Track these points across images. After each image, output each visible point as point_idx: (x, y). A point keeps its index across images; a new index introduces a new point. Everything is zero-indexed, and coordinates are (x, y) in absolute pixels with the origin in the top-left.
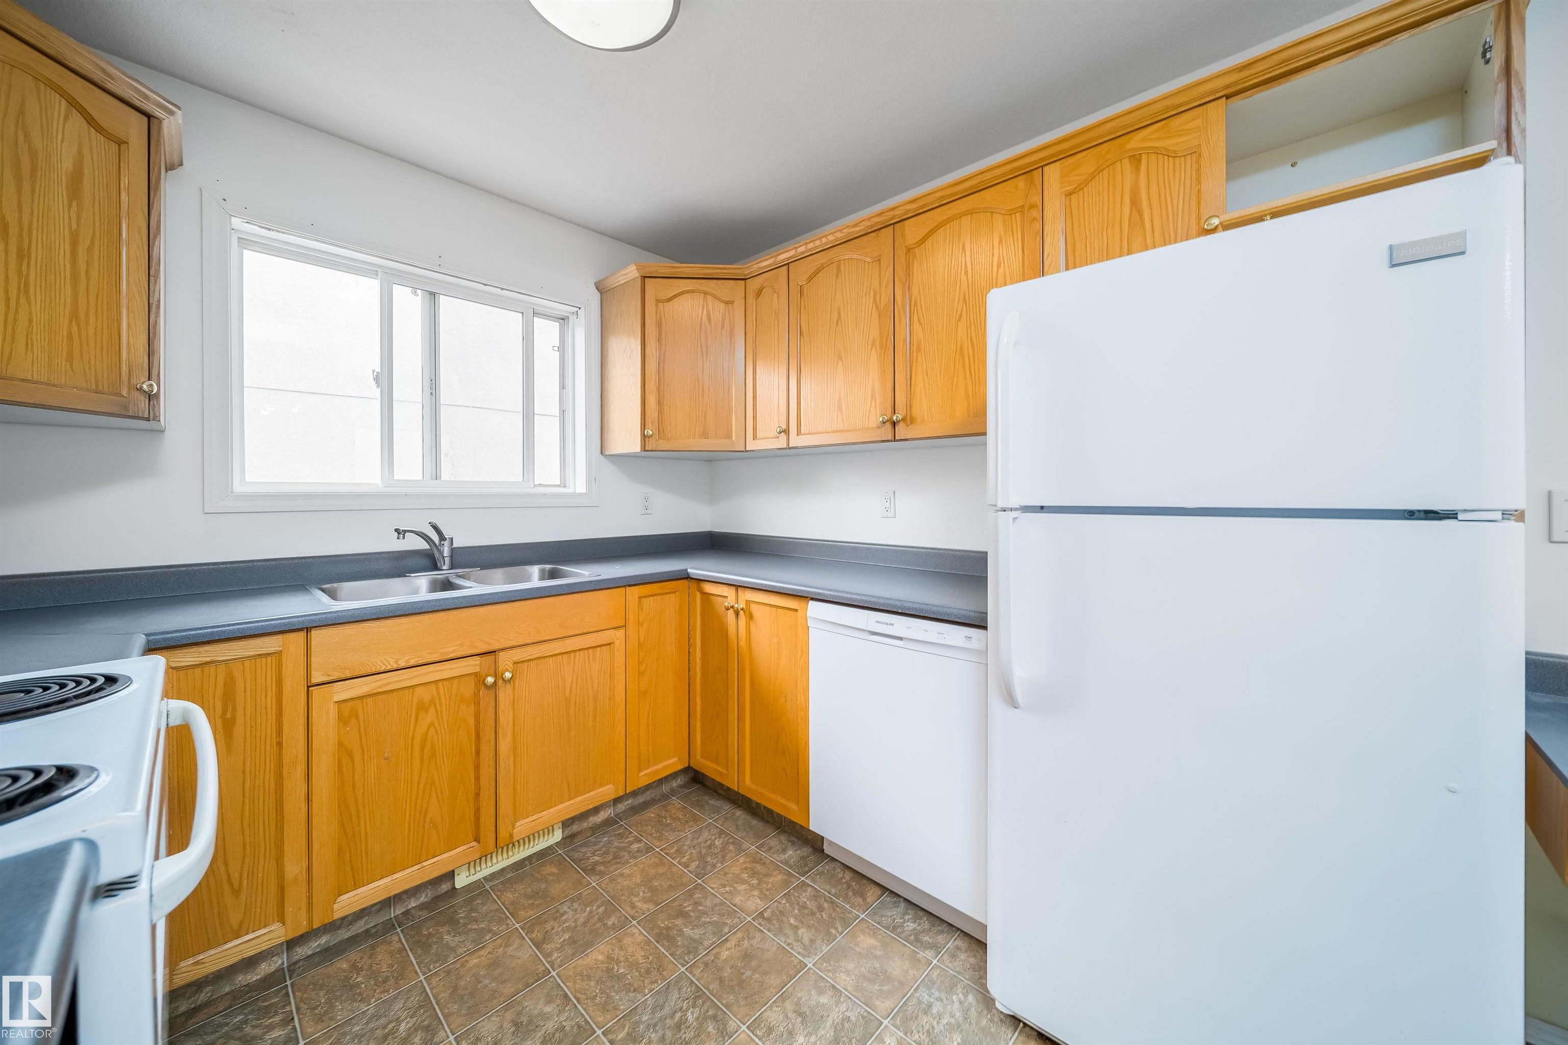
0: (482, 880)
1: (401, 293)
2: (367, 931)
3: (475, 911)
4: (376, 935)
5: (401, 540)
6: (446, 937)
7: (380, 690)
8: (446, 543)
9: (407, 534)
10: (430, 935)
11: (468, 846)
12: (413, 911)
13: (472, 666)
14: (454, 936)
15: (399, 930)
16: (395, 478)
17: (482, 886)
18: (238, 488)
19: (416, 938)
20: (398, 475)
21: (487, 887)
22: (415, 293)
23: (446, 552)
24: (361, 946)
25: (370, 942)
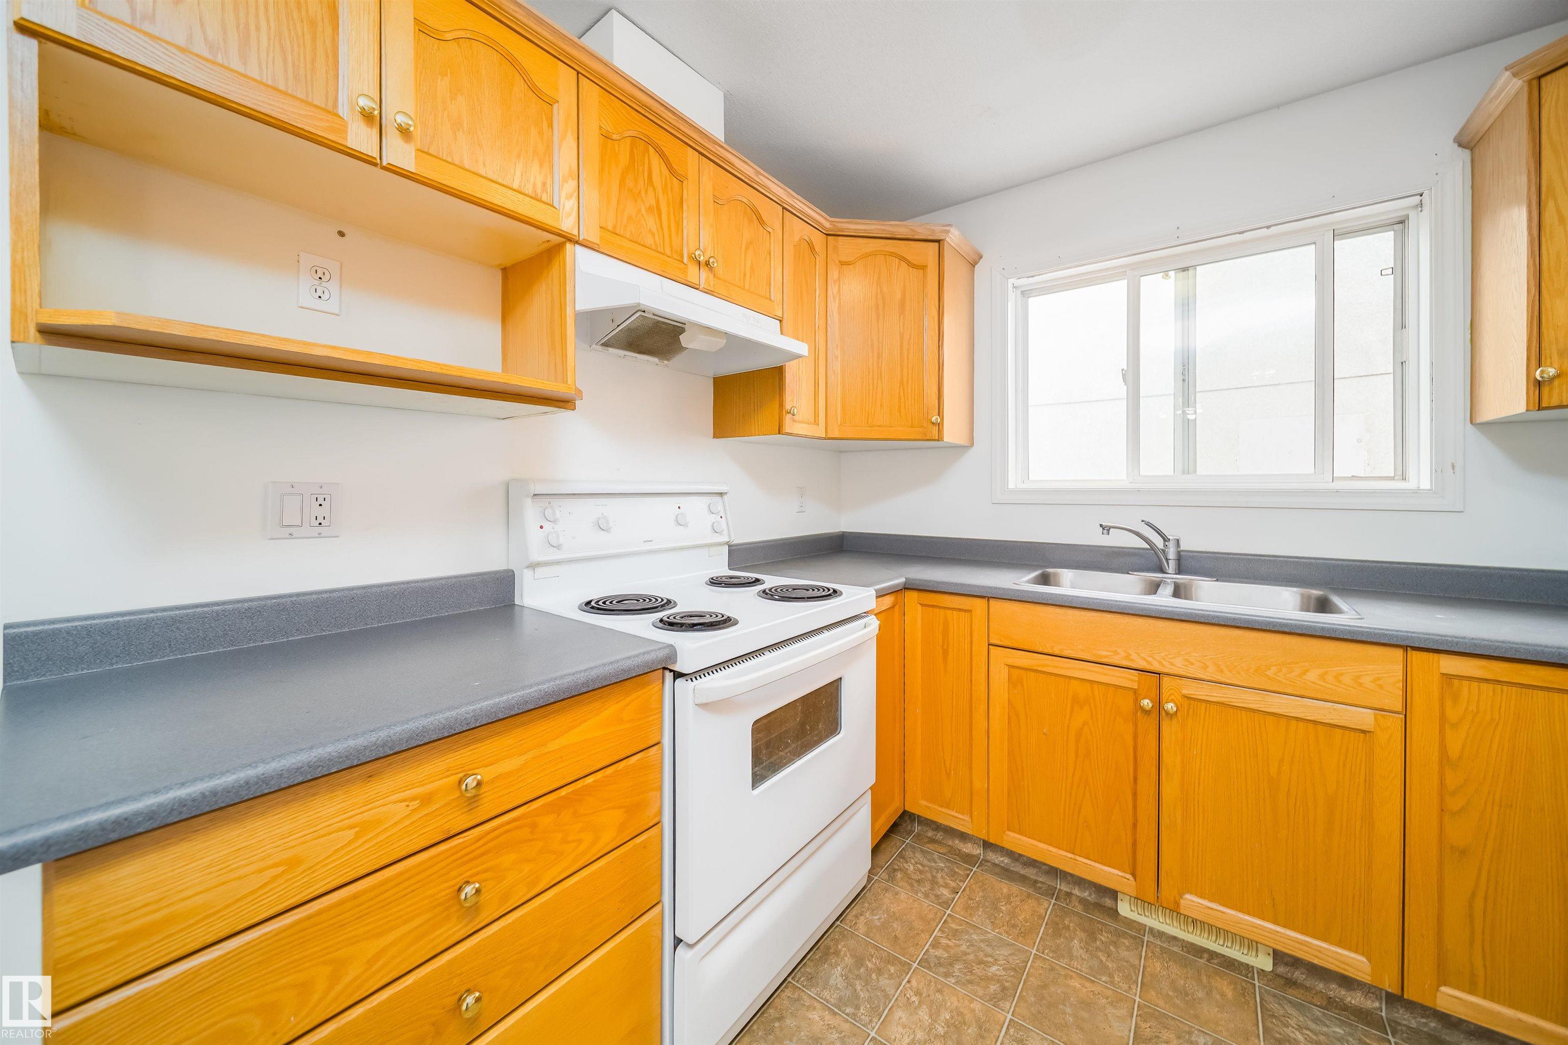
0: (1147, 929)
2: (1036, 882)
3: (1117, 947)
4: (1038, 890)
5: (1105, 536)
6: (1076, 941)
7: (1039, 669)
8: (1171, 545)
9: (1111, 530)
10: (1067, 928)
11: (1123, 874)
12: (1074, 898)
14: (1081, 948)
15: (1053, 901)
16: (1142, 473)
17: (1142, 932)
18: (1014, 484)
19: (1057, 919)
20: (1143, 470)
21: (1146, 939)
23: (1172, 555)
24: (1024, 887)
25: (1031, 891)
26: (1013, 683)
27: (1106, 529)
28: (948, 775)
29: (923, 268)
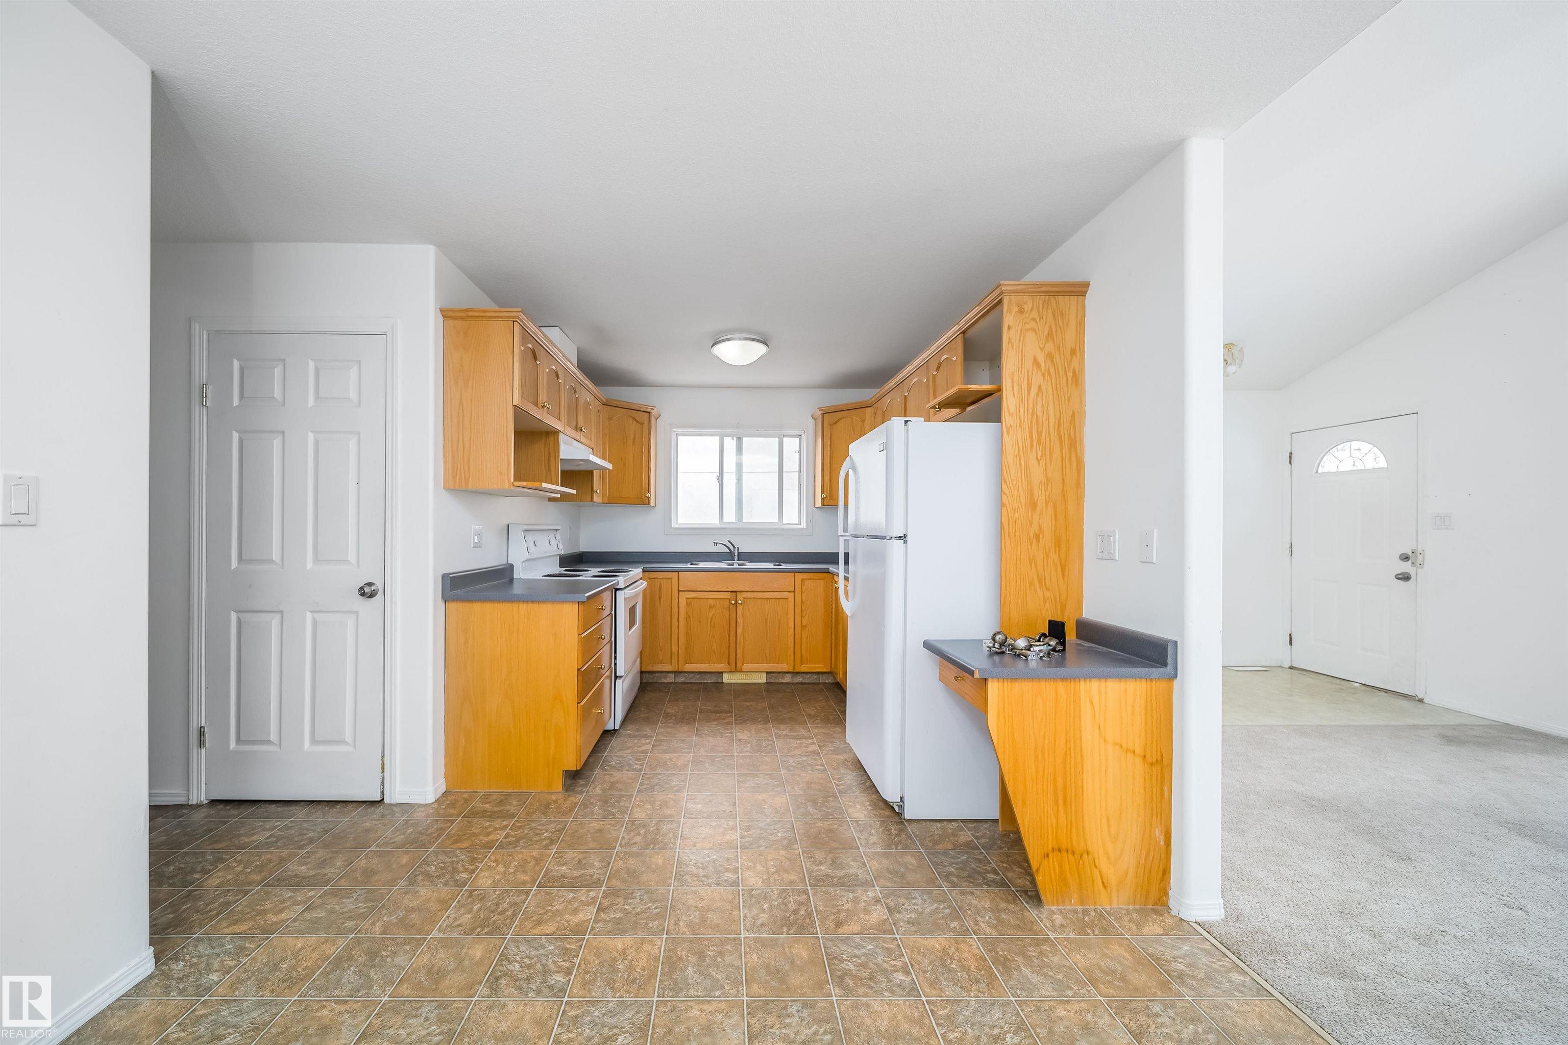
0: (733, 684)
1: (727, 440)
2: (695, 683)
7: (697, 597)
8: (736, 549)
9: (719, 544)
11: (725, 662)
12: (709, 683)
13: (727, 595)
16: (723, 521)
18: (674, 525)
20: (725, 520)
22: (733, 439)
23: (736, 553)
26: (688, 604)
27: (716, 544)
28: (661, 650)
29: (642, 424)
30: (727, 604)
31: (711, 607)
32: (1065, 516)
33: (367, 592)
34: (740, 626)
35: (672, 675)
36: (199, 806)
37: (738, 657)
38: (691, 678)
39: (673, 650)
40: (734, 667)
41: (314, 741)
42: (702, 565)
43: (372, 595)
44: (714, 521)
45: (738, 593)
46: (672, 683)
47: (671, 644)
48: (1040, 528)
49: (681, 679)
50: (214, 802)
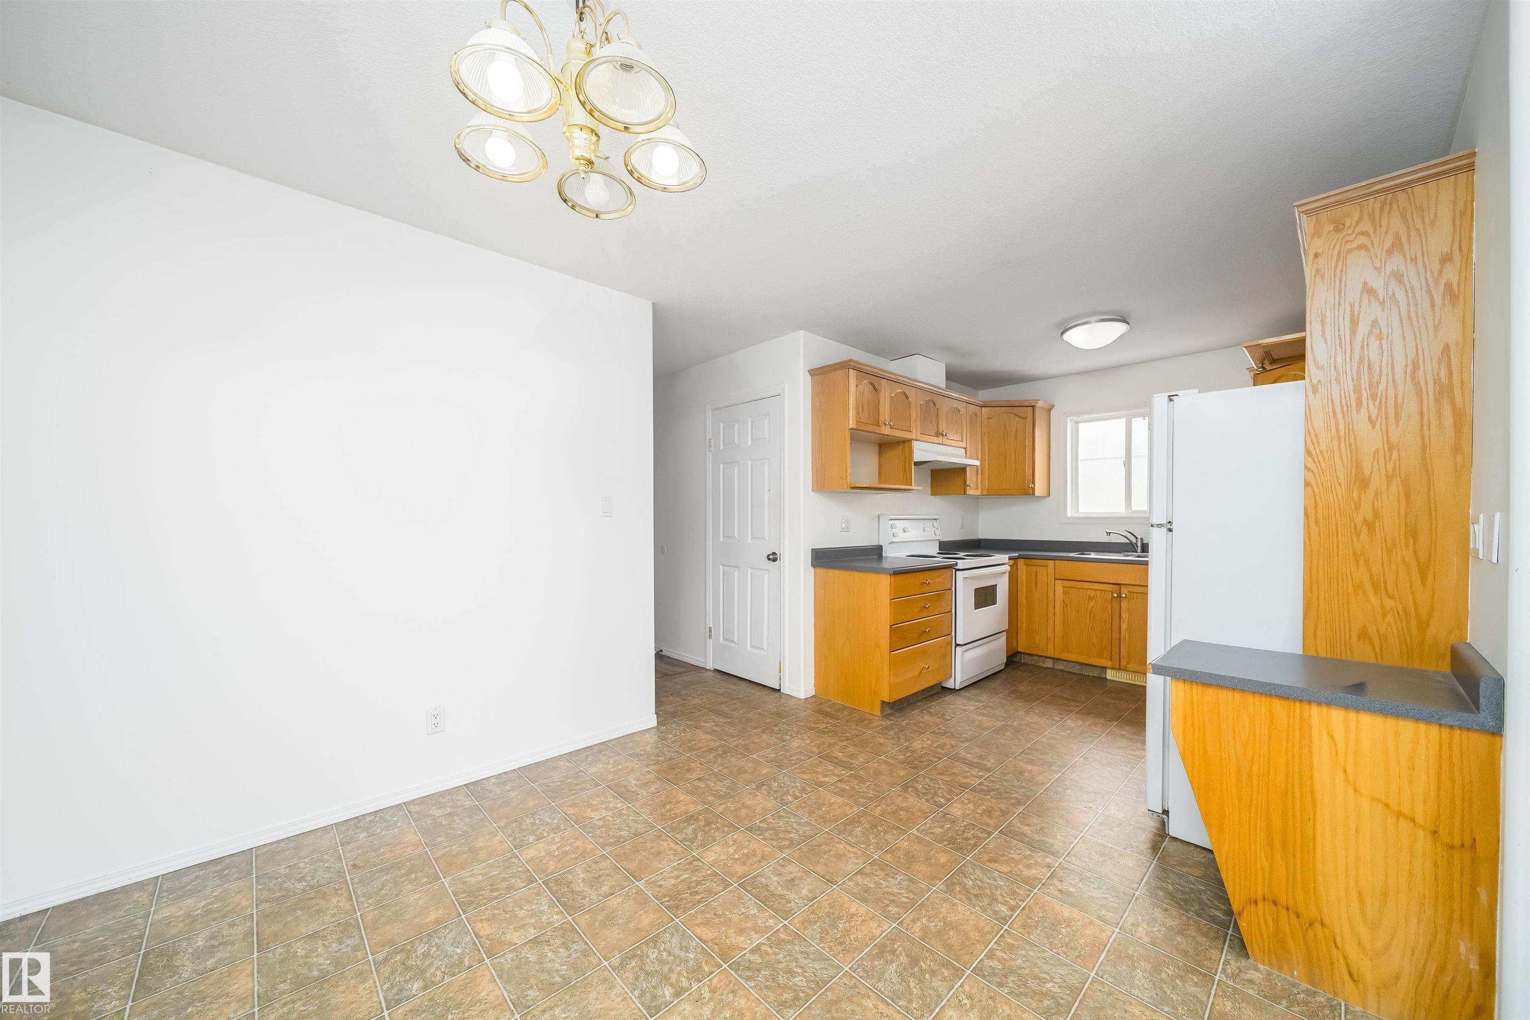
18: (1070, 514)
30: (1109, 596)
31: (1090, 598)
32: (1429, 495)
33: (773, 558)
34: (1124, 621)
35: (1051, 661)
36: (710, 670)
37: (1122, 654)
38: (1070, 667)
39: (1049, 637)
40: (1117, 662)
41: (752, 646)
42: (1093, 555)
43: (774, 560)
44: (1120, 509)
45: (1122, 586)
46: (1049, 668)
47: (1047, 630)
48: (1376, 513)
49: (1059, 666)
50: (716, 670)
